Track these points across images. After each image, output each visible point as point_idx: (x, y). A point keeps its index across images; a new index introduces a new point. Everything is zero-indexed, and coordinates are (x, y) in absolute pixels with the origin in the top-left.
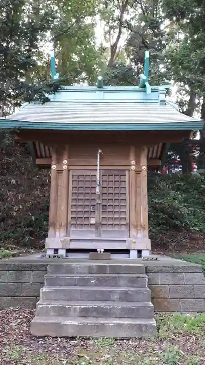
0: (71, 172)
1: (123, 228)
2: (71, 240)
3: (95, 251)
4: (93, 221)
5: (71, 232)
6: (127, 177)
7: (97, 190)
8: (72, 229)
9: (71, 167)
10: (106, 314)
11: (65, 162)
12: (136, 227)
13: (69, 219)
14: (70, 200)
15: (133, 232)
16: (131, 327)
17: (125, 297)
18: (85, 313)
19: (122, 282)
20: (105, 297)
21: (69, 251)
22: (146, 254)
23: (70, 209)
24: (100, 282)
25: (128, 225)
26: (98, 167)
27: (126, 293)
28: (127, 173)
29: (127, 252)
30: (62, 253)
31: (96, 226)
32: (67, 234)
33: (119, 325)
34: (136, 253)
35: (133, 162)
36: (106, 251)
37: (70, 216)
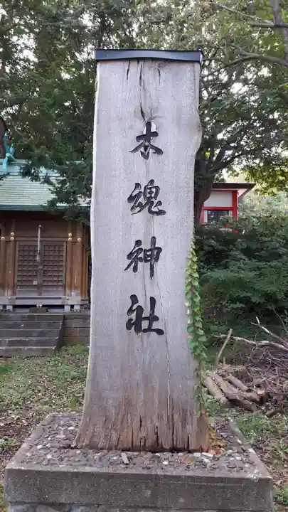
0: (17, 243)
1: (60, 289)
2: (17, 298)
3: (35, 306)
4: (35, 283)
5: (17, 292)
6: (65, 247)
7: (38, 258)
8: (18, 289)
9: (17, 239)
10: (24, 343)
11: (12, 233)
12: (70, 287)
13: (16, 281)
14: (16, 266)
15: (68, 291)
16: (37, 350)
17: (42, 334)
18: (11, 343)
19: (43, 326)
20: (27, 334)
21: (15, 307)
22: (77, 308)
23: (17, 274)
24: (27, 326)
25: (64, 286)
26: (39, 239)
27: (43, 332)
28: (65, 244)
29: (62, 306)
30: (10, 308)
31: (39, 287)
32: (14, 293)
33: (31, 349)
34: (69, 307)
35: (70, 234)
36: (44, 306)
37: (16, 279)
